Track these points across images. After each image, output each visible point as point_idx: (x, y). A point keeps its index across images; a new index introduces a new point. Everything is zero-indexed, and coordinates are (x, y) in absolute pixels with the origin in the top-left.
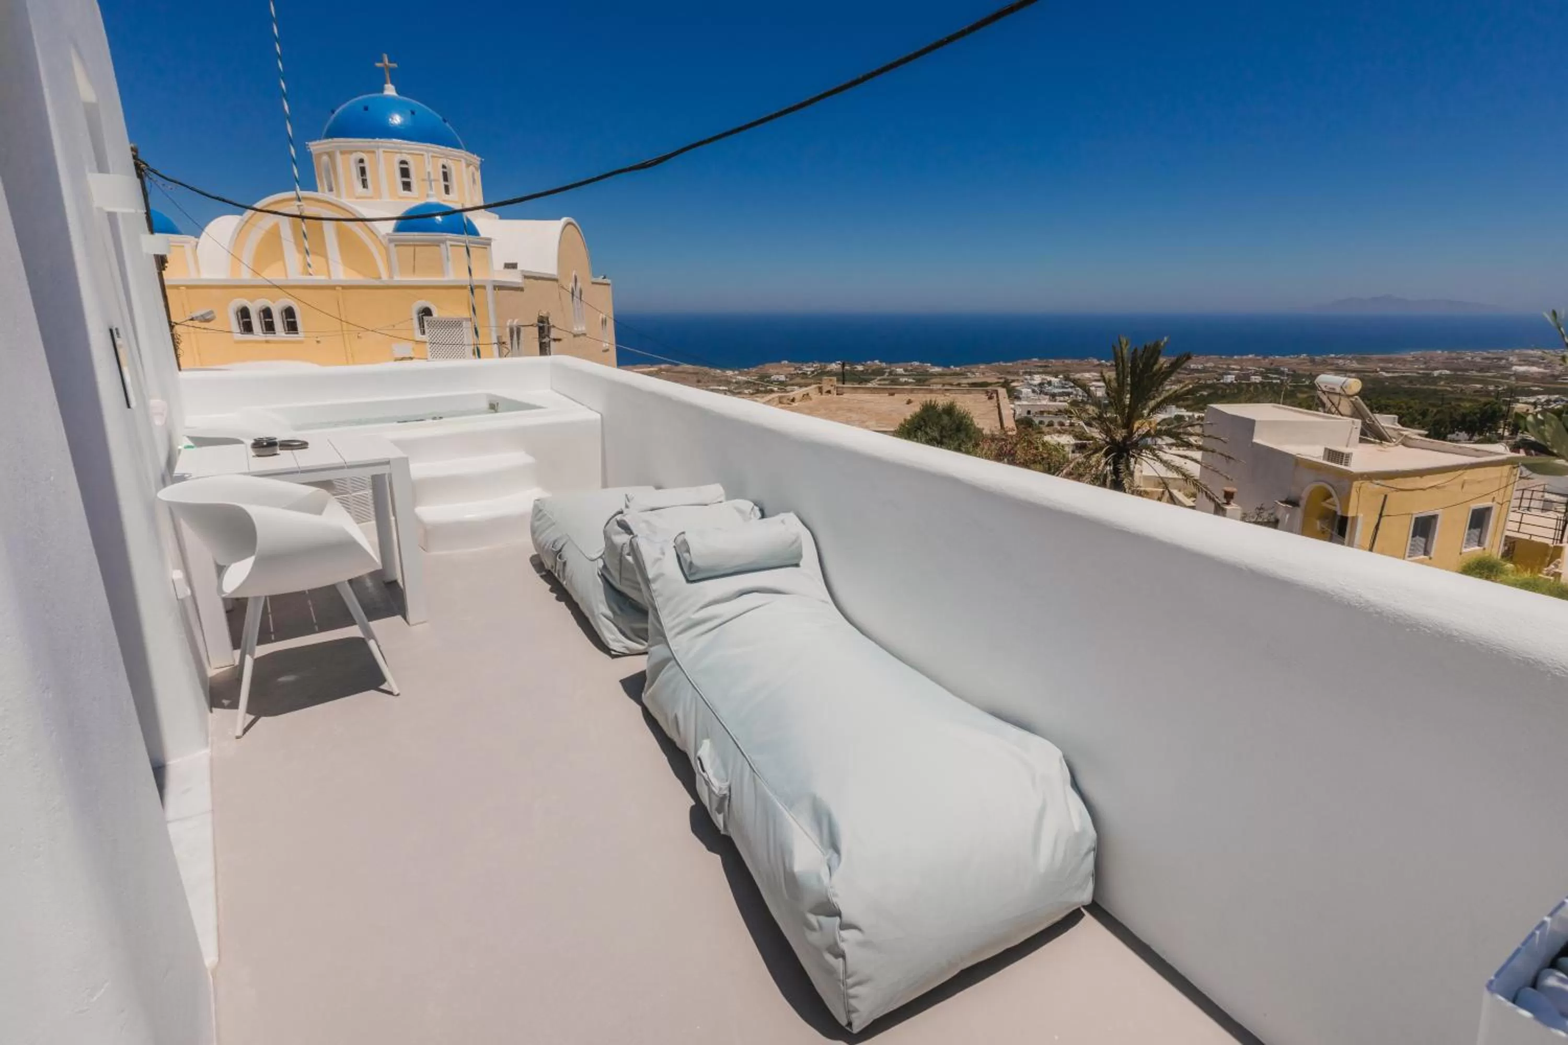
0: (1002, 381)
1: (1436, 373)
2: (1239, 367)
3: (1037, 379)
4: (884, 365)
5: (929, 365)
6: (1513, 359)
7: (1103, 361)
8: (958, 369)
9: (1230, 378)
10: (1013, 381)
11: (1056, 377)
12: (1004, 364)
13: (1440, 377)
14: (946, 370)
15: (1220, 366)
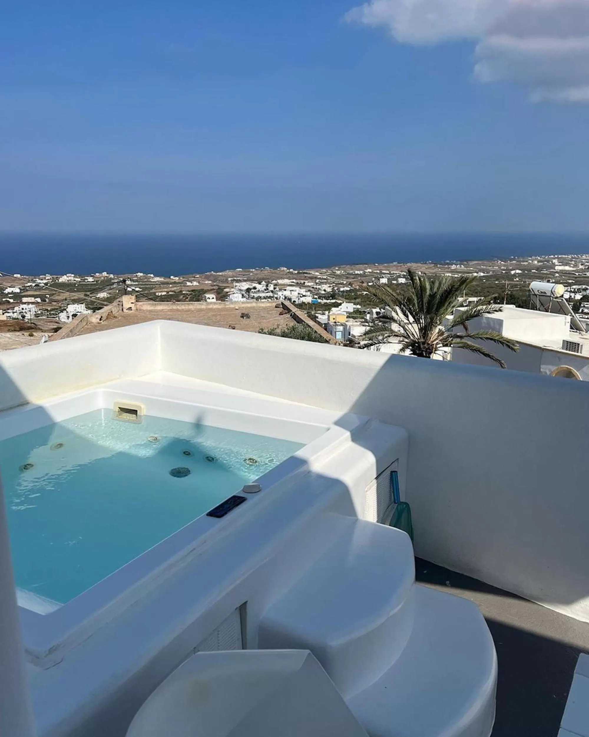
0: (216, 288)
1: (513, 272)
2: (388, 272)
3: (245, 286)
4: (112, 276)
5: (152, 275)
6: (555, 261)
7: (291, 270)
8: (177, 278)
9: (384, 281)
10: (225, 288)
11: (260, 283)
12: (214, 274)
13: (514, 275)
14: (167, 280)
15: (375, 271)
